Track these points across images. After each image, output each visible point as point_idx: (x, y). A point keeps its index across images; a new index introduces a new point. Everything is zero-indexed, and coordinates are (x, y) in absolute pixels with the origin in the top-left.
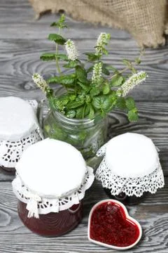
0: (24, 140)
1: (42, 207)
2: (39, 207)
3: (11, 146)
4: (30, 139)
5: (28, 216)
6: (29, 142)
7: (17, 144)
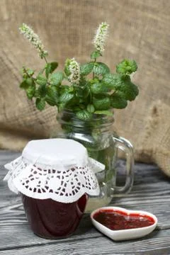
0: (54, 171)
3: (35, 173)
4: (61, 175)
6: (59, 177)
7: (43, 172)
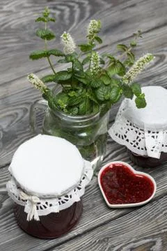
1: (41, 208)
2: (38, 209)
5: (28, 219)
